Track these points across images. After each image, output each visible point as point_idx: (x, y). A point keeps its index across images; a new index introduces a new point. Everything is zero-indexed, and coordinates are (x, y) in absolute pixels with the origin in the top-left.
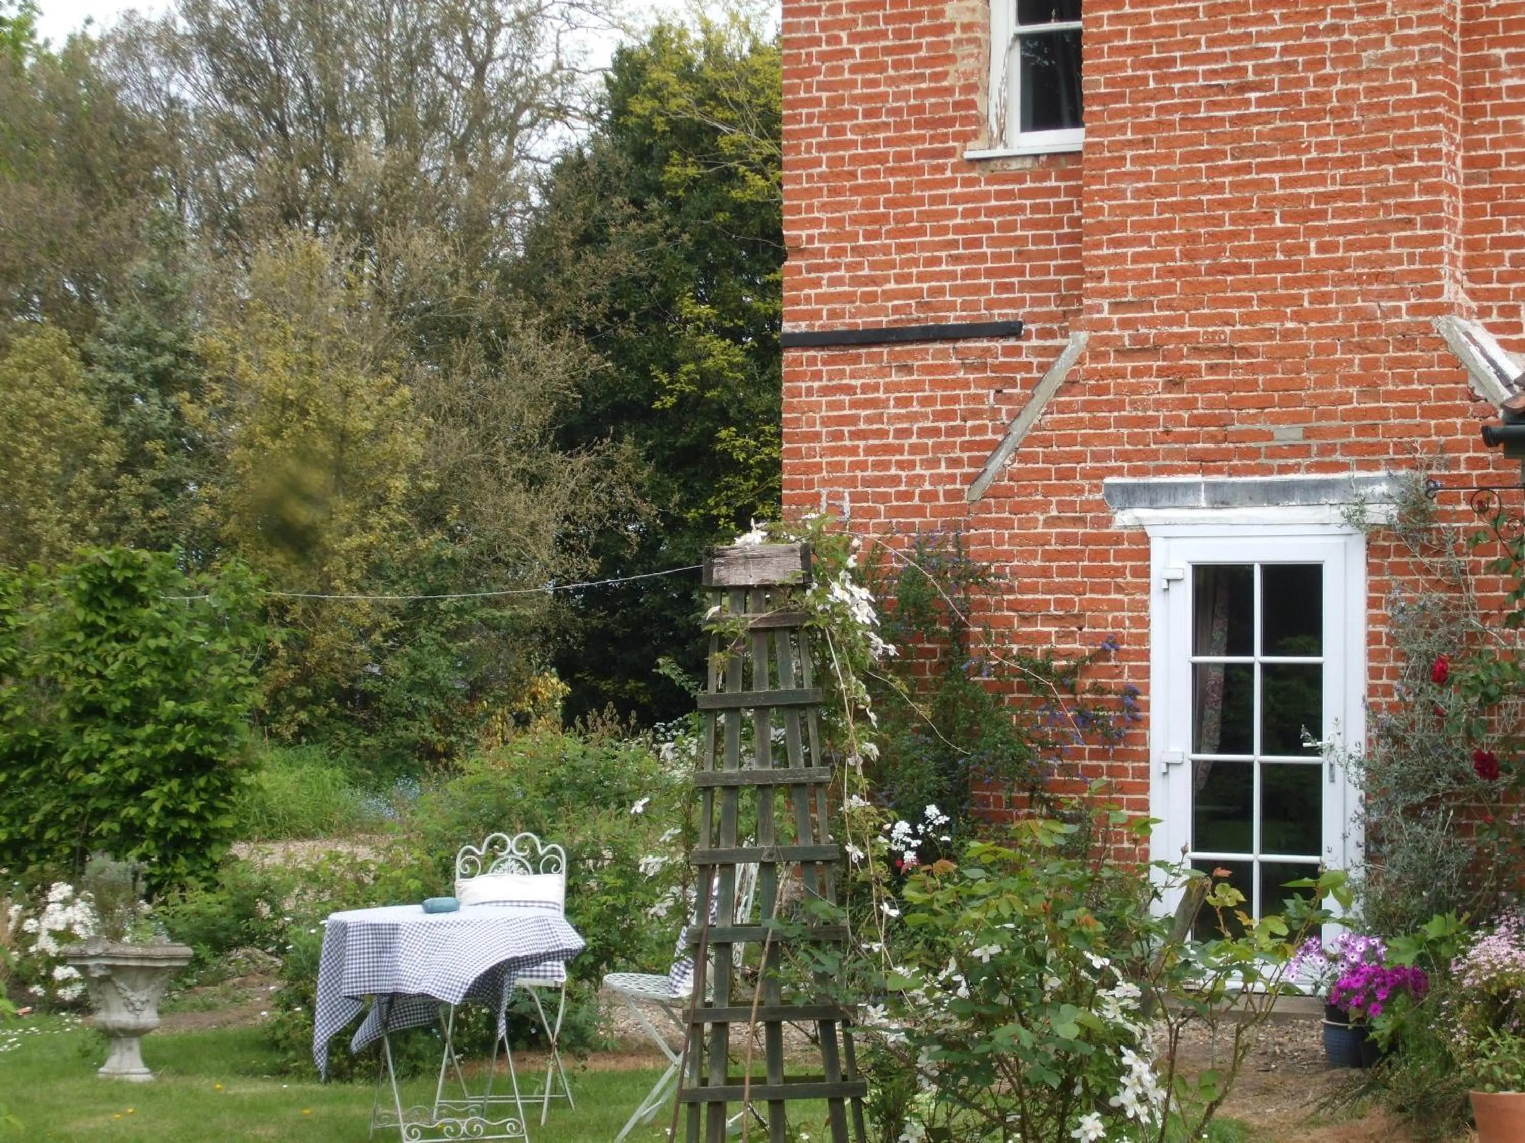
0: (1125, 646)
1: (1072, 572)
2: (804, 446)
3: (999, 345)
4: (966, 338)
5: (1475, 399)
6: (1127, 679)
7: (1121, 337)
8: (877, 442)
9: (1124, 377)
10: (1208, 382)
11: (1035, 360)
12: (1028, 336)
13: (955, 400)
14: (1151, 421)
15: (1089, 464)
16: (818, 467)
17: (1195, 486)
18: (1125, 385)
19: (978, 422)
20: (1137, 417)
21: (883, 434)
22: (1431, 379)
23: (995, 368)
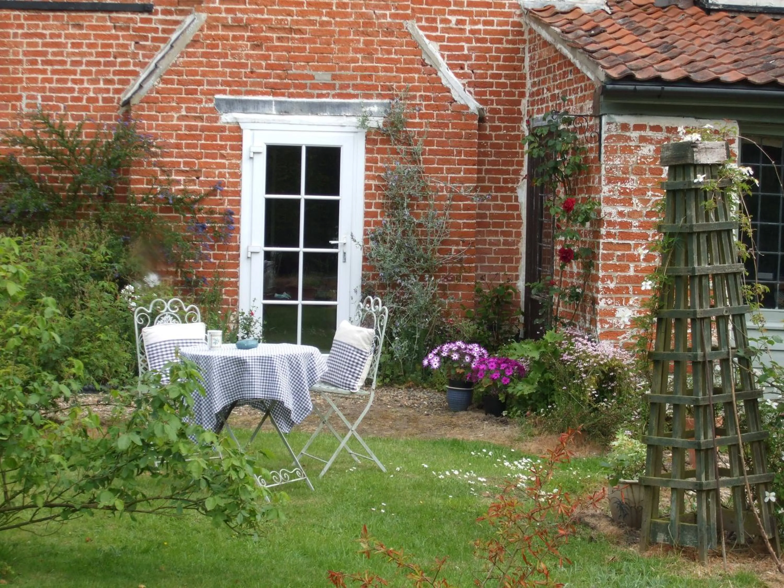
0: (226, 188)
1: (194, 146)
2: (11, 67)
3: (138, 16)
4: (117, 11)
5: (424, 64)
6: (226, 206)
7: (226, 18)
8: (59, 67)
9: (227, 40)
10: (277, 46)
11: (160, 27)
12: (156, 13)
13: (110, 46)
14: (244, 66)
15: (206, 87)
16: (20, 80)
17: (269, 102)
18: (228, 45)
19: (124, 59)
20: (235, 63)
21: (63, 63)
22: (403, 53)
23: (135, 30)
